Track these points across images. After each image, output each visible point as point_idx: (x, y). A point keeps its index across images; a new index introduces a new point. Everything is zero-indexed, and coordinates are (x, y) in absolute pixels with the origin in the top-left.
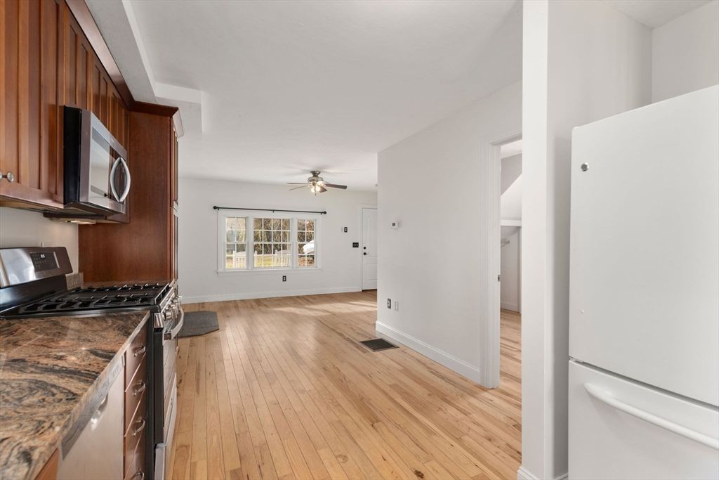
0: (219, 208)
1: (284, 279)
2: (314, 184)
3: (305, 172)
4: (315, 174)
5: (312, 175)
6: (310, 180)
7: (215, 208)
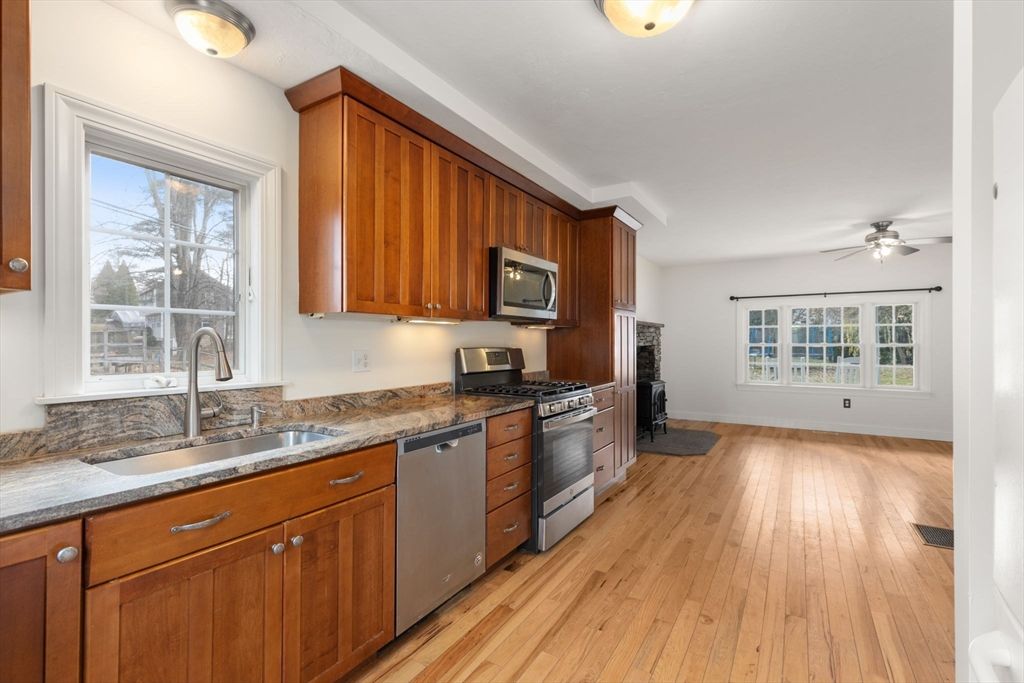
0: (737, 298)
1: (847, 403)
2: (878, 245)
3: (858, 227)
4: (881, 227)
5: (874, 230)
6: (869, 240)
7: (732, 298)
